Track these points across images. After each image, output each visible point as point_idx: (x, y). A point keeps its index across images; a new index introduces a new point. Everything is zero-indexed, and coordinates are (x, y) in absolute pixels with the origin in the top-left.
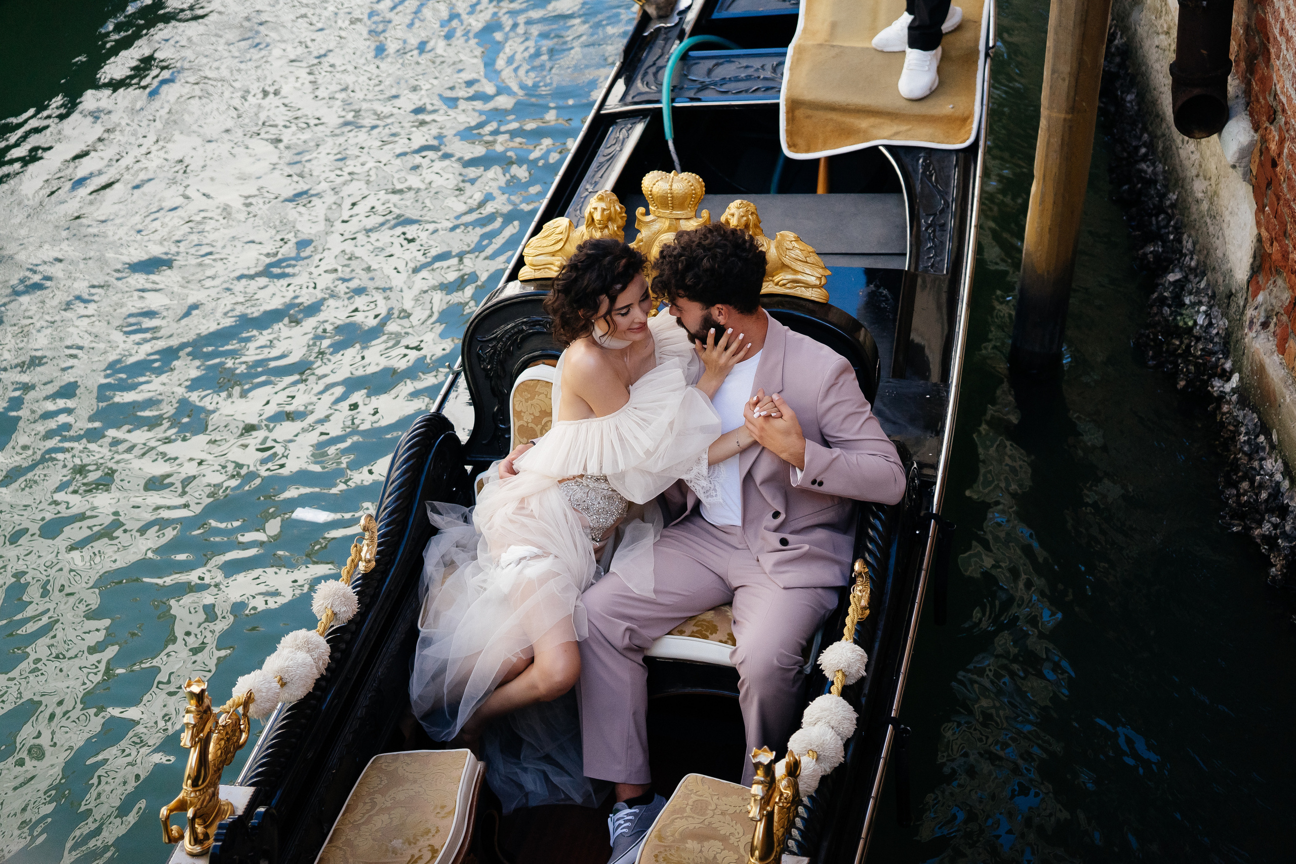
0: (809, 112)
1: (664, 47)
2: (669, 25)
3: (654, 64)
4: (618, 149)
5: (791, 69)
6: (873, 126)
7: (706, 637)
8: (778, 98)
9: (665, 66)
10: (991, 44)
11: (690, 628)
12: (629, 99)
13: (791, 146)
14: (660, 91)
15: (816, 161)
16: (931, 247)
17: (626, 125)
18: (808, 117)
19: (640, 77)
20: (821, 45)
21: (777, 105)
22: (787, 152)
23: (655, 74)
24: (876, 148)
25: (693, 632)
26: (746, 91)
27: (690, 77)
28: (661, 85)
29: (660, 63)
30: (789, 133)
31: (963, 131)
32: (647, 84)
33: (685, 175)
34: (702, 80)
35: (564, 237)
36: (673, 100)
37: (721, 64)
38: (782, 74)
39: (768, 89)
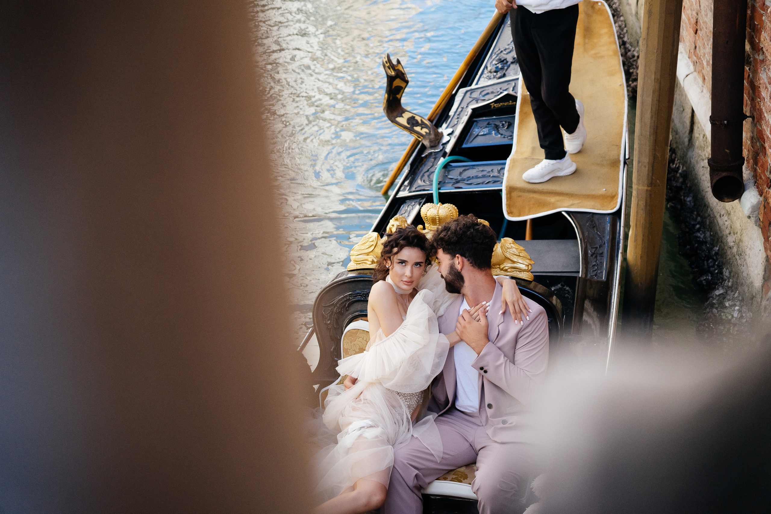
0: (520, 194)
1: (434, 162)
2: (437, 151)
3: (428, 171)
4: (407, 215)
5: (509, 171)
6: (558, 201)
7: (461, 481)
8: (502, 186)
9: (434, 172)
10: (627, 157)
11: (452, 476)
12: (413, 189)
13: (510, 213)
14: (432, 185)
15: (525, 221)
16: (595, 265)
17: (411, 203)
18: (519, 196)
19: (420, 177)
20: (526, 158)
21: (501, 190)
22: (507, 217)
23: (429, 176)
24: (560, 213)
25: (453, 478)
26: (482, 183)
27: (449, 177)
28: (432, 181)
29: (431, 170)
30: (508, 206)
31: (612, 203)
32: (424, 181)
33: (446, 205)
34: (456, 178)
35: (374, 243)
36: (439, 189)
37: (468, 169)
38: (504, 174)
39: (495, 182)
